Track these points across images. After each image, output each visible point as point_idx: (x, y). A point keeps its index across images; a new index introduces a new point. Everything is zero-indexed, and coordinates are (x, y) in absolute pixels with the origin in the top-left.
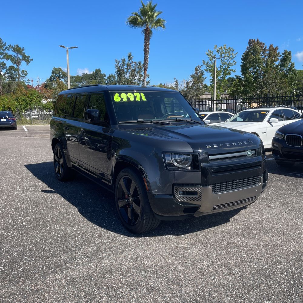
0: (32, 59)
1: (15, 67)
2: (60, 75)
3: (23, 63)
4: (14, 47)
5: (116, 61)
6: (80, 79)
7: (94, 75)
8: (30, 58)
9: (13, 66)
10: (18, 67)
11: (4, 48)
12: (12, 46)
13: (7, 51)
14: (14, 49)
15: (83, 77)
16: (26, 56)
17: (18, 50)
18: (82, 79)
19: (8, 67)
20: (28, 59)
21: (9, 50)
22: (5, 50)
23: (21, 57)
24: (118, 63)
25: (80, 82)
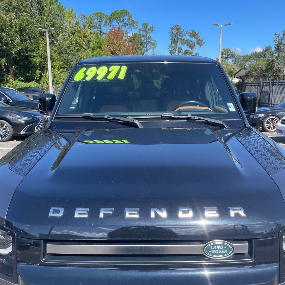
0: (205, 42)
1: (189, 51)
2: (228, 56)
3: (197, 46)
4: (190, 32)
5: (276, 35)
6: (248, 58)
7: (263, 53)
8: (203, 41)
9: (188, 49)
10: (192, 50)
11: (182, 34)
12: (189, 31)
13: (184, 37)
14: (191, 34)
15: (252, 56)
16: (200, 40)
17: (193, 35)
18: (250, 58)
19: (183, 51)
20: (202, 42)
21: (185, 35)
22: (182, 36)
23: (195, 42)
24: (278, 37)
25: (247, 61)
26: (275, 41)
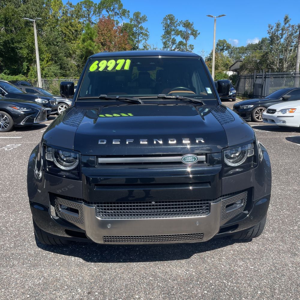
0: (199, 33)
1: (184, 42)
2: (224, 47)
3: (192, 37)
4: (184, 22)
5: (269, 27)
6: (244, 50)
7: (259, 45)
8: (198, 32)
9: (182, 41)
10: (186, 42)
11: (176, 25)
12: (182, 22)
13: (178, 27)
14: (184, 24)
15: (248, 48)
16: (194, 30)
17: (187, 25)
18: (246, 50)
19: (177, 43)
20: (196, 33)
21: (179, 25)
22: (176, 26)
23: (190, 32)
24: (272, 28)
25: (243, 53)
26: (269, 33)
